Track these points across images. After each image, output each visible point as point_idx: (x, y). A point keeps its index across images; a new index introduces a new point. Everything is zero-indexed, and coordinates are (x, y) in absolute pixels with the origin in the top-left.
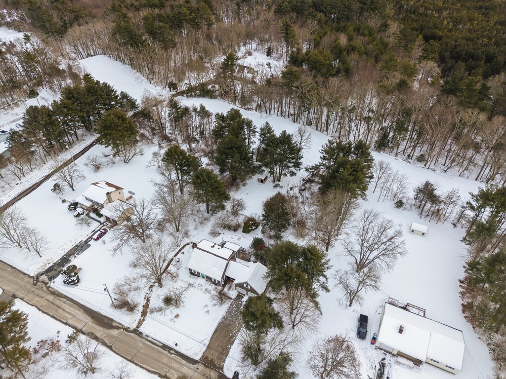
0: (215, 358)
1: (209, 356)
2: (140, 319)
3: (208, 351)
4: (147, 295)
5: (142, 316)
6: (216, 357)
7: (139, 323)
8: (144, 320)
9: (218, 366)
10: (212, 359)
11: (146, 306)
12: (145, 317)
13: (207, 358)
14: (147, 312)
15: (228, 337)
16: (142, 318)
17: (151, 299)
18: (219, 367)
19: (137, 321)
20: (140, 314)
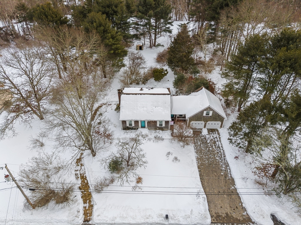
0: (229, 211)
1: (220, 212)
2: (85, 207)
3: (212, 205)
4: (78, 172)
5: (85, 202)
6: (229, 208)
7: (85, 214)
8: (91, 206)
9: (241, 219)
10: (227, 214)
11: (85, 187)
12: (90, 201)
13: (218, 216)
14: (90, 194)
15: (223, 178)
16: (87, 205)
17: (87, 175)
18: (244, 219)
19: (82, 212)
20: (81, 201)
